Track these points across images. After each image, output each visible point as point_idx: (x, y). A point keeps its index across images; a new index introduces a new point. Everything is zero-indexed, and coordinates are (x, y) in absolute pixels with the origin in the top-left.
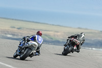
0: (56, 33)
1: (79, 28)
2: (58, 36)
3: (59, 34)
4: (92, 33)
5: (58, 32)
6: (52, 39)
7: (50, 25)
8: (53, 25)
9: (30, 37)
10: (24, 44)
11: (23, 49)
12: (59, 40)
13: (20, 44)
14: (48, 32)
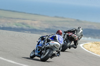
0: (33, 22)
1: (56, 17)
2: (35, 24)
3: (36, 22)
4: (68, 21)
5: (34, 20)
6: (29, 27)
7: (28, 13)
8: (30, 14)
9: (50, 37)
10: (44, 44)
11: (44, 49)
12: (37, 28)
13: (38, 44)
14: (25, 21)
